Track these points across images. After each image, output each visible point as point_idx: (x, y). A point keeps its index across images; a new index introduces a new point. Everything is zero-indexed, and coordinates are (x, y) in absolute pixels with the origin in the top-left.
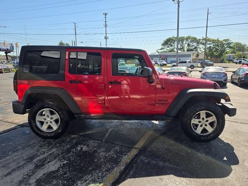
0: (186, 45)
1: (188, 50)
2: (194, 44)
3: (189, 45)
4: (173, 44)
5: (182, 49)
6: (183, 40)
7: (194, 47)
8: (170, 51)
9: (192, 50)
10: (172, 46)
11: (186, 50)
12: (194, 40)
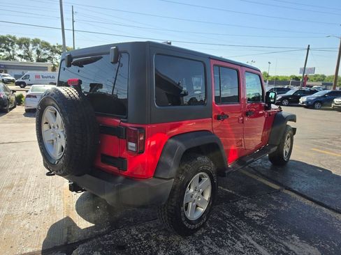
0: (34, 52)
1: (38, 60)
2: (47, 51)
3: (38, 52)
4: (10, 48)
5: (28, 57)
6: (28, 44)
7: (47, 57)
8: (7, 59)
9: (44, 60)
10: (9, 50)
11: (34, 59)
12: (46, 46)
